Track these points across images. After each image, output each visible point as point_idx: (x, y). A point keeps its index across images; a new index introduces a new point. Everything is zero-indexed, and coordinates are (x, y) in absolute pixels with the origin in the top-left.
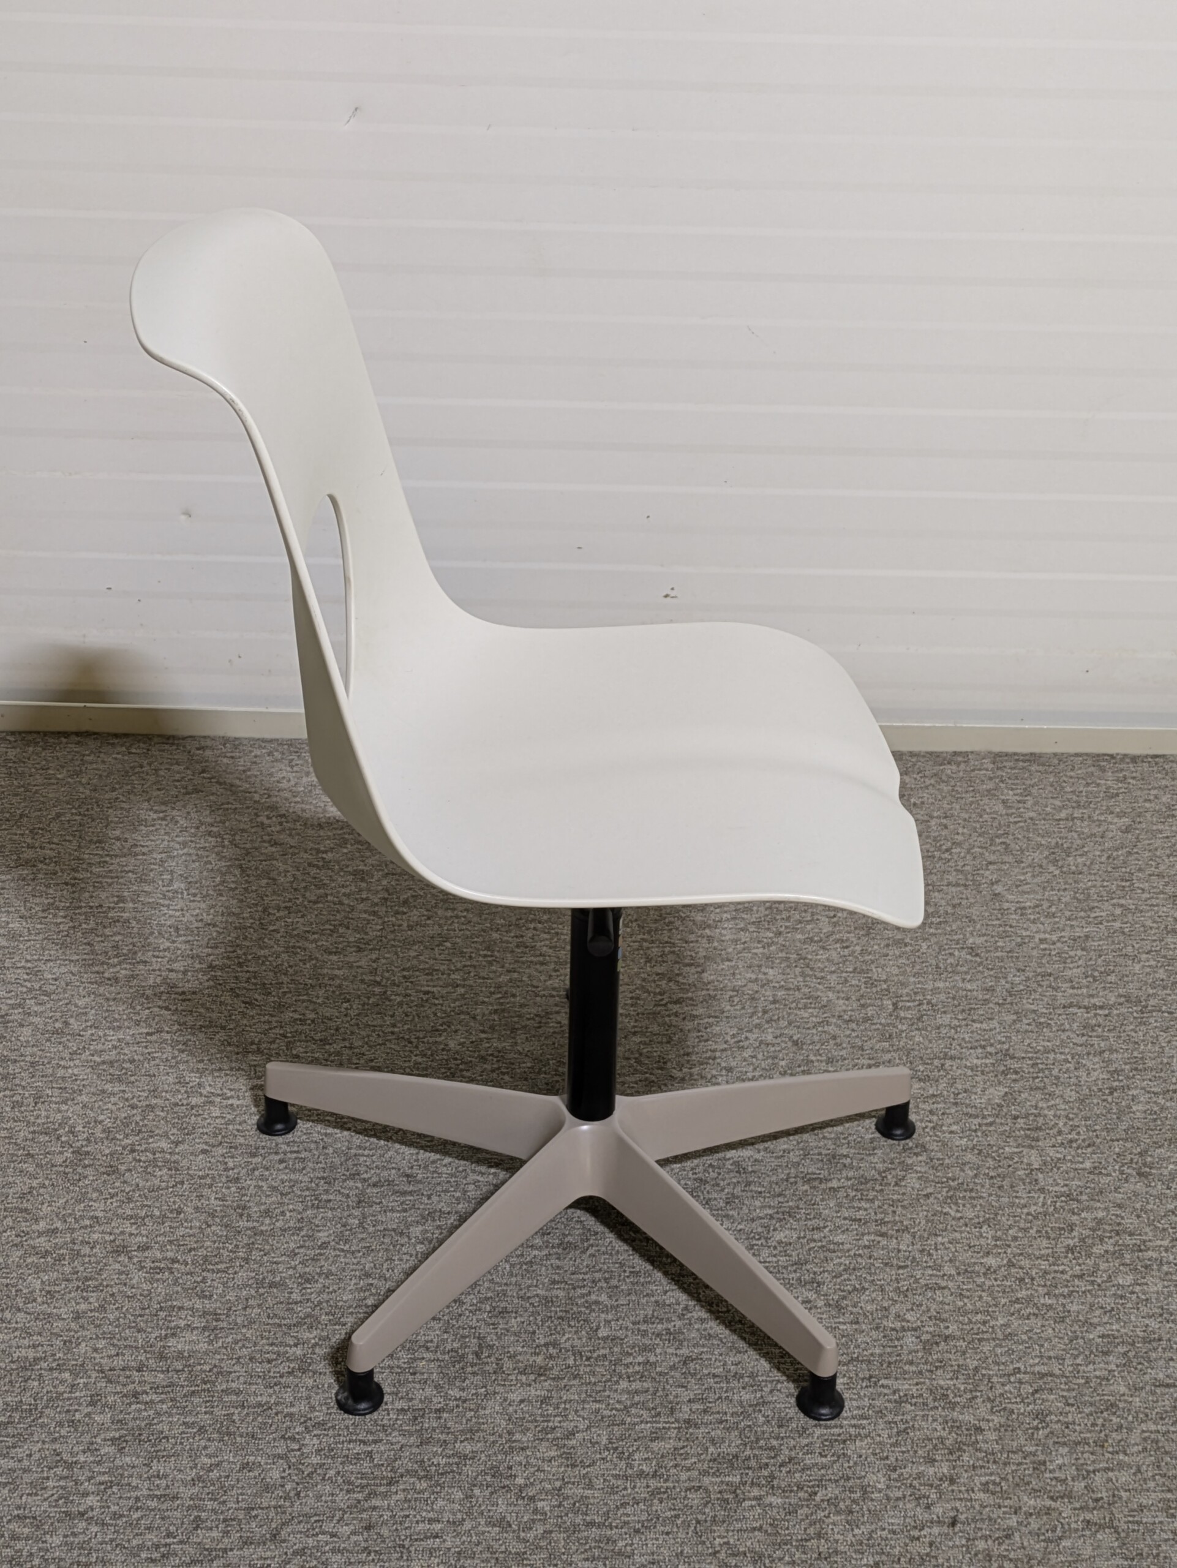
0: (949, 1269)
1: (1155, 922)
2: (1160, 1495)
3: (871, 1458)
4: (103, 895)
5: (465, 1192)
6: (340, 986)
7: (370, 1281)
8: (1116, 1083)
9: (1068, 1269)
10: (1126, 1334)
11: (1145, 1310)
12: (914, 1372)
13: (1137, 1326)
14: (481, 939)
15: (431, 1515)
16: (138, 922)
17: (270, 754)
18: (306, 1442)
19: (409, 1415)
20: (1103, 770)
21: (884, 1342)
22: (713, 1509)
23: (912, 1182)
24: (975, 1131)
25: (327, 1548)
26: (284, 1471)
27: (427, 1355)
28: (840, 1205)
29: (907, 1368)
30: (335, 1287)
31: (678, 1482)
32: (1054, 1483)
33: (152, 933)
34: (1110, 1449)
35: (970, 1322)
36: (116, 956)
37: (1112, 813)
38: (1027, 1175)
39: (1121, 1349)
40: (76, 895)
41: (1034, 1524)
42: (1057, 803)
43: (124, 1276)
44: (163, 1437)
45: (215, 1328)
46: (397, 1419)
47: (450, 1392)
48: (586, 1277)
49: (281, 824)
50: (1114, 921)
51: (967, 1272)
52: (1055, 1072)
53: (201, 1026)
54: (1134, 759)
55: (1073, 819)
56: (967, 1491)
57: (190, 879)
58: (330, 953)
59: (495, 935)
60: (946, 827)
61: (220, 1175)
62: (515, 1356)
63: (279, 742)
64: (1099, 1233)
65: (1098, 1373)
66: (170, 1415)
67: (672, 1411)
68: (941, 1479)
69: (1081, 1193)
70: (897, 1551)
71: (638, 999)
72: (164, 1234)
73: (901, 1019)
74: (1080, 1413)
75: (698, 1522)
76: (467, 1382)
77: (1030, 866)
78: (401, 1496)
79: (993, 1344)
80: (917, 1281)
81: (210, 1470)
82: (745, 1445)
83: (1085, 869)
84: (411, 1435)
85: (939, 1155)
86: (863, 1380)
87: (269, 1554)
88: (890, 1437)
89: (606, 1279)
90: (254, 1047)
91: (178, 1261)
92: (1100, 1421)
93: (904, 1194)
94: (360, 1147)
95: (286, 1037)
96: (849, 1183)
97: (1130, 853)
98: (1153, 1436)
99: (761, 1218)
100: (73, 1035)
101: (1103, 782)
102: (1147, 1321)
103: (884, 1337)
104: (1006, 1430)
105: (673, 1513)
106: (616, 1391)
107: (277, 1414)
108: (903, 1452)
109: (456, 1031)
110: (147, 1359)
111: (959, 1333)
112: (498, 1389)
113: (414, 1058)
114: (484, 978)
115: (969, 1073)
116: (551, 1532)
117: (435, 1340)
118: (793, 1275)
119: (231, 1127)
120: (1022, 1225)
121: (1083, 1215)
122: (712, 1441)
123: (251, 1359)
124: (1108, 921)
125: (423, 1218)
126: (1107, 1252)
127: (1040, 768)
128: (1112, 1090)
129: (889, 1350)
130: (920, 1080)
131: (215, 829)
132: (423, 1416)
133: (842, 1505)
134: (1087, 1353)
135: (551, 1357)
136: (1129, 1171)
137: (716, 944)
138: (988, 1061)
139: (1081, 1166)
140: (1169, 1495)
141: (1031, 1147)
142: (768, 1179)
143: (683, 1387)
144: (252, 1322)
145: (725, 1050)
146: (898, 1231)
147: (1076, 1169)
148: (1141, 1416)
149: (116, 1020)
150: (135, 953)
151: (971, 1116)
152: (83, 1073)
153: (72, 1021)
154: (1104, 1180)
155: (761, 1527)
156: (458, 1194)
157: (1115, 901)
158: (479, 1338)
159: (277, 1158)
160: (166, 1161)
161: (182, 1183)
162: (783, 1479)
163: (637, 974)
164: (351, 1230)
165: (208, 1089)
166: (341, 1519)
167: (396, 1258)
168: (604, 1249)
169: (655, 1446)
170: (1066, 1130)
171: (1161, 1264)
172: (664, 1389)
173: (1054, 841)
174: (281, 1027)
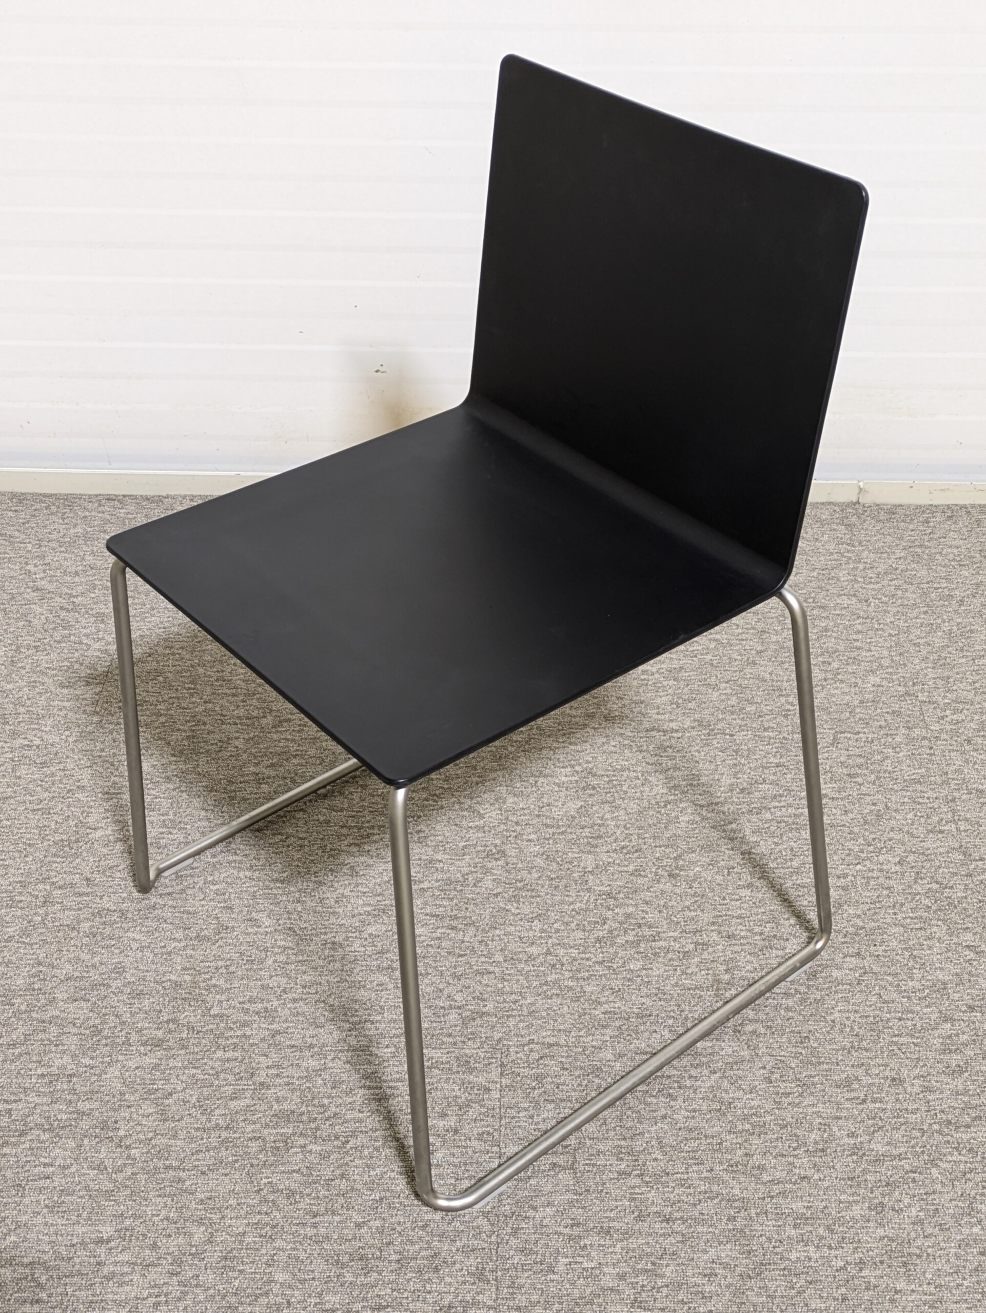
0: (499, 957)
1: (741, 655)
2: (617, 1143)
6: (65, 717)
7: (41, 968)
8: (672, 797)
9: (592, 956)
10: (625, 1011)
11: (644, 990)
13: (636, 1004)
14: (188, 674)
15: (46, 1161)
17: (48, 508)
19: (46, 1080)
22: (266, 1155)
23: (488, 882)
24: (548, 839)
27: (75, 1030)
28: (426, 904)
30: (12, 974)
31: (243, 1133)
35: (505, 1001)
38: (580, 877)
46: (37, 1083)
47: (83, 1060)
48: (211, 964)
49: (44, 571)
51: (512, 960)
52: (624, 788)
58: (63, 687)
59: (201, 670)
63: (56, 496)
64: (625, 926)
65: (594, 1043)
67: (252, 1075)
68: (448, 1130)
69: (619, 892)
74: (571, 1075)
75: (252, 1166)
76: (98, 1052)
82: (303, 1103)
85: (515, 860)
93: (478, 893)
94: (55, 855)
95: (13, 761)
102: (644, 1000)
103: (434, 1014)
104: (510, 1090)
111: (493, 1011)
112: (121, 1058)
113: (113, 778)
114: (184, 708)
115: (557, 789)
116: (136, 1174)
117: (82, 1018)
118: (375, 963)
120: (567, 919)
121: (616, 911)
124: (702, 654)
125: (93, 914)
126: (627, 942)
130: (515, 795)
132: (57, 1081)
133: (366, 1152)
135: (170, 1032)
136: (663, 873)
138: (574, 778)
139: (626, 869)
140: (623, 1143)
141: (589, 852)
143: (265, 1055)
146: (466, 925)
151: (547, 826)
155: (299, 1170)
156: (125, 895)
158: (117, 1016)
164: (34, 926)
167: (64, 949)
168: (231, 941)
169: (233, 1104)
174: (11, 752)
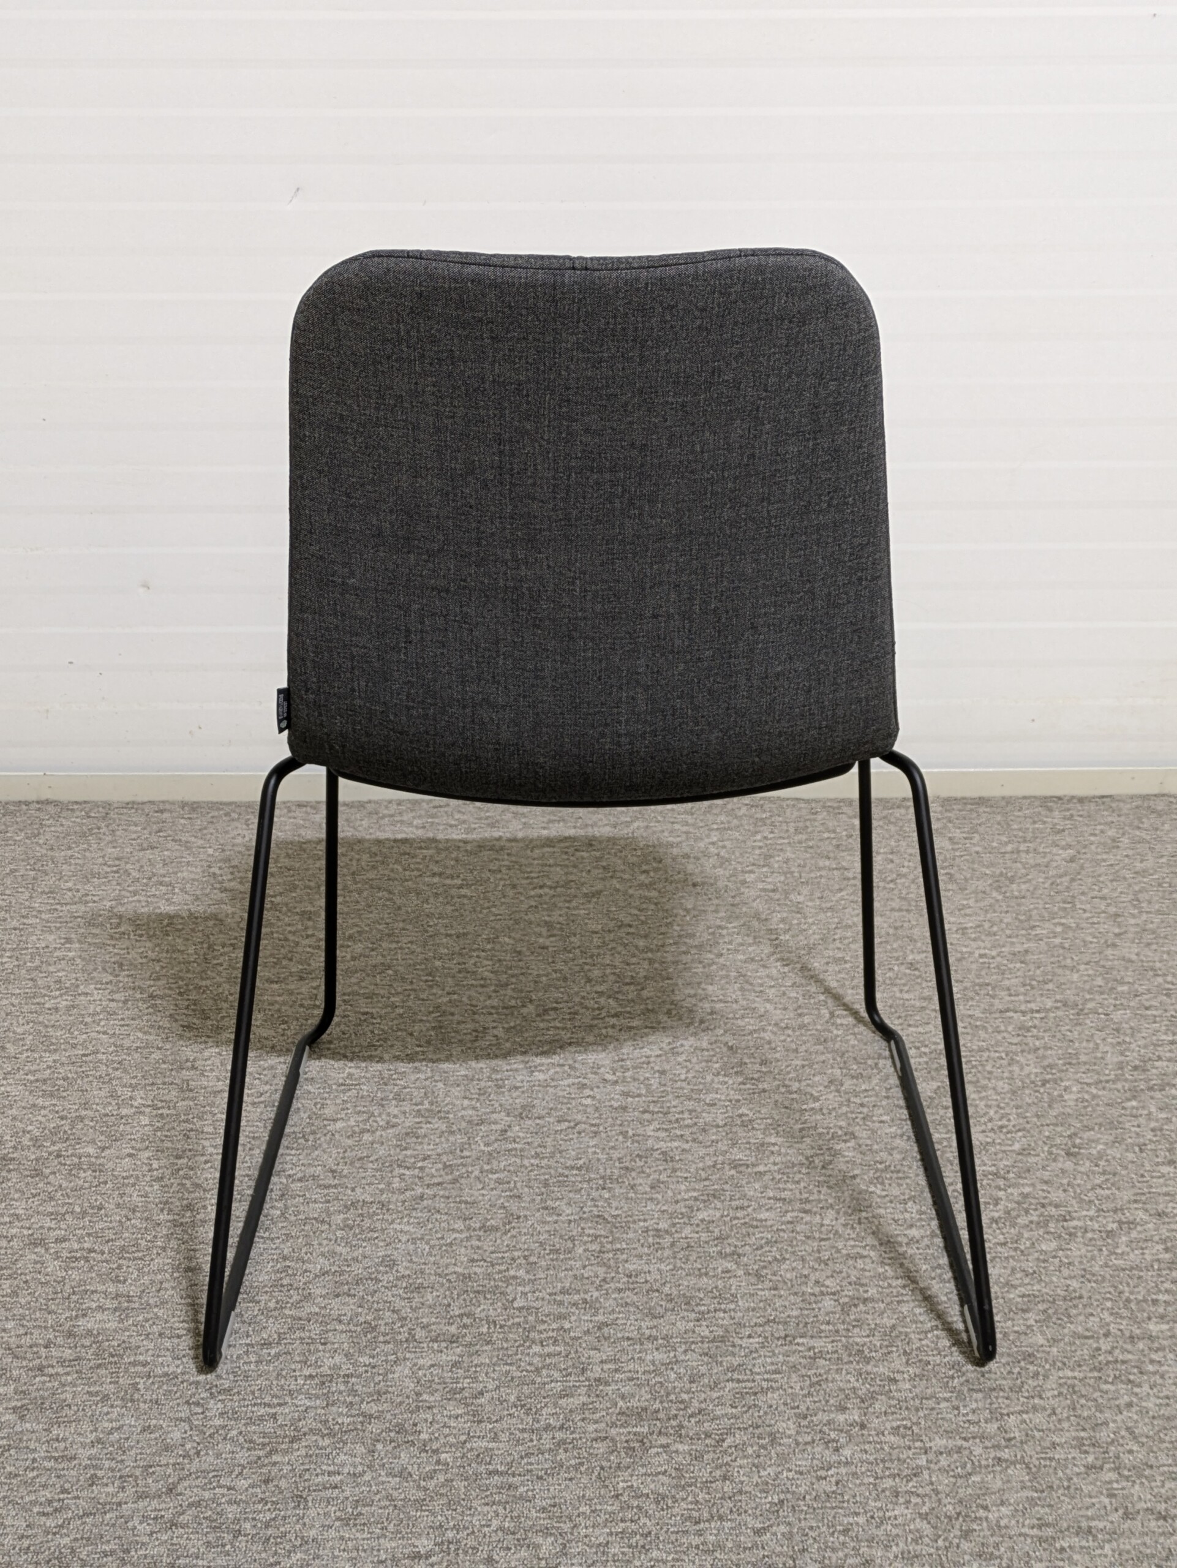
3: (782, 1408)
4: (51, 938)
5: (389, 1184)
12: (830, 1331)
16: (83, 959)
18: (211, 1406)
20: (1050, 810)
21: (801, 1305)
25: (223, 1500)
26: (186, 1432)
29: (823, 1327)
32: (966, 1425)
33: (95, 969)
34: (1026, 1394)
36: (58, 989)
37: (1057, 846)
39: (1041, 1307)
40: (24, 938)
41: (944, 1461)
42: (1004, 839)
43: (39, 1266)
44: (64, 1405)
45: (127, 1308)
50: (1055, 937)
53: (138, 1048)
54: (1081, 800)
55: (1018, 852)
56: (877, 1435)
57: (138, 922)
60: (892, 861)
61: (144, 1176)
62: (428, 1325)
66: (75, 1386)
70: (802, 1490)
71: (576, 1013)
72: (84, 1228)
73: (837, 1026)
77: (973, 892)
78: (303, 1452)
79: (912, 1304)
80: (838, 1251)
81: (110, 1433)
83: (1028, 894)
84: (317, 1397)
86: (778, 1339)
87: (163, 1506)
88: (802, 1389)
89: (525, 1257)
90: (189, 1064)
91: (95, 1251)
92: (1017, 1369)
96: (776, 1168)
97: (1073, 880)
98: (1069, 1382)
99: (686, 1200)
100: (8, 1058)
101: (1049, 820)
105: (577, 1461)
106: (528, 1354)
107: (182, 1382)
108: (815, 1402)
109: (392, 1046)
110: (56, 1337)
119: (159, 1134)
122: (623, 1397)
123: (160, 1335)
127: (988, 810)
128: (1044, 1082)
129: (806, 1312)
131: (167, 879)
134: (1006, 1311)
137: (656, 965)
142: (694, 1166)
144: (163, 1303)
145: (660, 1056)
147: (1004, 1152)
148: (1060, 1364)
149: (53, 1044)
150: (78, 986)
152: (16, 1091)
153: (8, 1045)
154: (1032, 1160)
157: (1056, 921)
159: (205, 1158)
160: (91, 1164)
161: (106, 1183)
162: (691, 1426)
163: (577, 993)
165: (140, 1101)
166: (241, 1473)
170: (997, 1117)
171: (1086, 1231)
172: (577, 1352)
173: (998, 872)
